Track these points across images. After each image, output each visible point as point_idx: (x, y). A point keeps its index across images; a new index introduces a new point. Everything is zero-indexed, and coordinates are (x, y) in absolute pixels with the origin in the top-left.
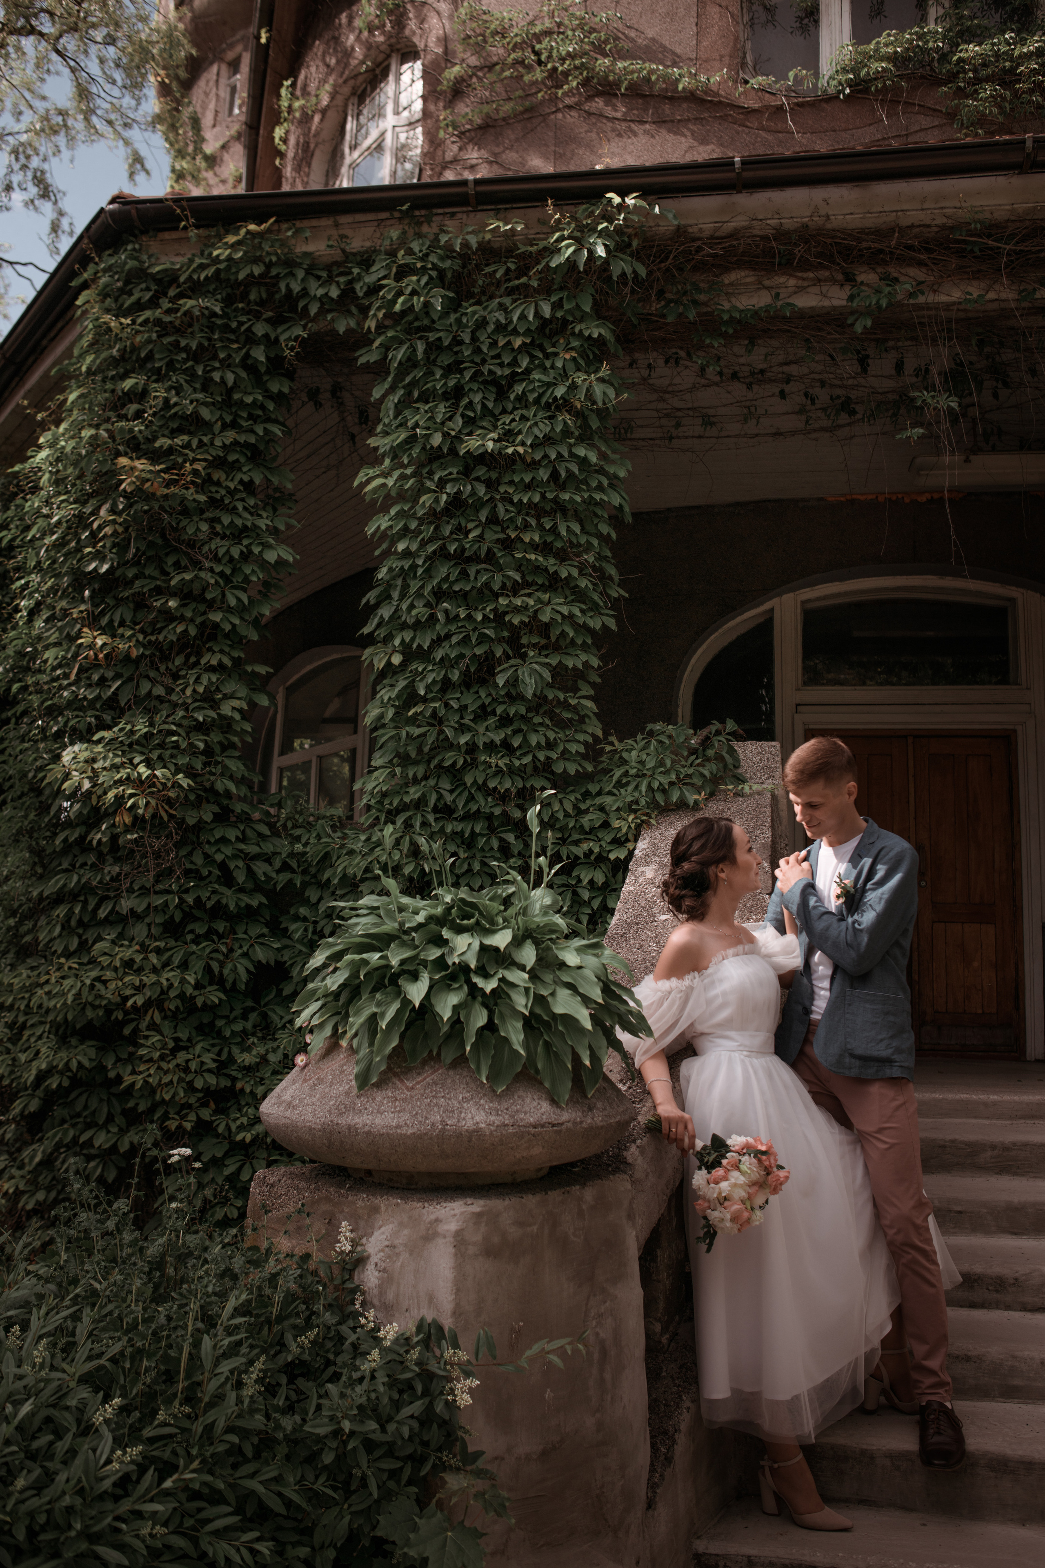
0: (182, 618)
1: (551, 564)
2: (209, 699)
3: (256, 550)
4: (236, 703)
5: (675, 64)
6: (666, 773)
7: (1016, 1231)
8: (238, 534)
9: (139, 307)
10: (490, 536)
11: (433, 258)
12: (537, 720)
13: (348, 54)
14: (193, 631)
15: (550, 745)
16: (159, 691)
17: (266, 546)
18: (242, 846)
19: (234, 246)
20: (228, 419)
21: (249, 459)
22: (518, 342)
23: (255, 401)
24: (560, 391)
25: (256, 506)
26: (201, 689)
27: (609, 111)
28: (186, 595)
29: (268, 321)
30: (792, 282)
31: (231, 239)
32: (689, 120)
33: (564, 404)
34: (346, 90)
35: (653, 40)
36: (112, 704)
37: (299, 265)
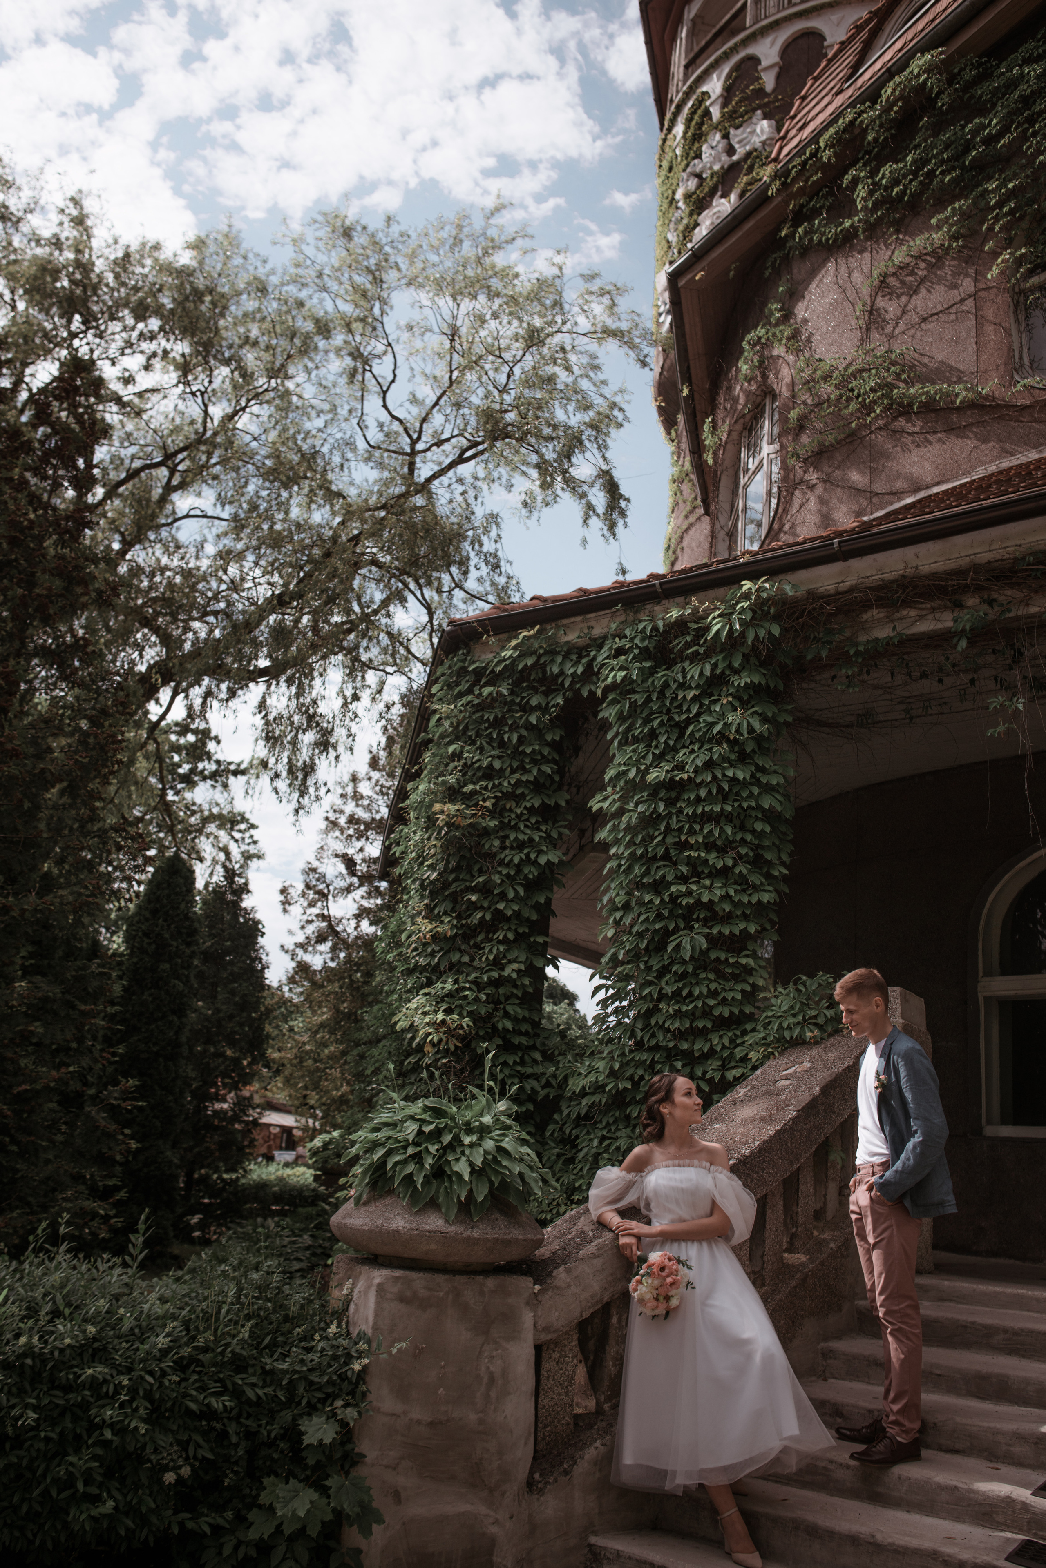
0: (482, 908)
1: (712, 857)
2: (497, 964)
3: (533, 856)
4: (515, 966)
5: (959, 381)
6: (794, 1015)
7: (982, 1395)
8: (520, 846)
9: (461, 695)
10: (670, 840)
11: (637, 641)
12: (703, 975)
13: (736, 400)
14: (488, 917)
15: (713, 994)
16: (466, 959)
17: (540, 852)
18: (519, 1068)
19: (515, 648)
20: (515, 765)
21: (531, 791)
22: (691, 694)
23: (534, 751)
24: (718, 728)
25: (537, 822)
26: (491, 957)
27: (909, 428)
28: (485, 890)
29: (543, 692)
30: (913, 613)
31: (513, 643)
32: (972, 424)
33: (722, 737)
34: (739, 427)
35: (942, 362)
36: (436, 969)
37: (558, 653)
